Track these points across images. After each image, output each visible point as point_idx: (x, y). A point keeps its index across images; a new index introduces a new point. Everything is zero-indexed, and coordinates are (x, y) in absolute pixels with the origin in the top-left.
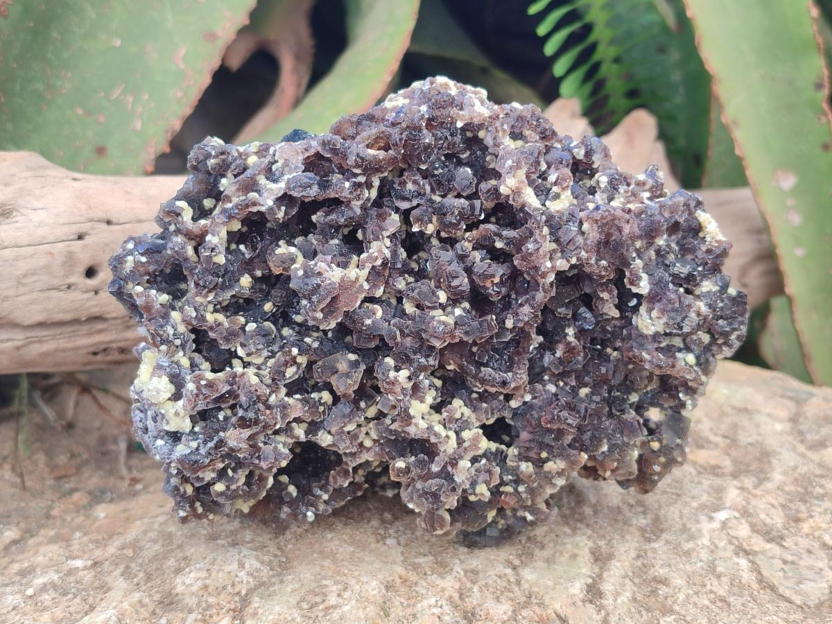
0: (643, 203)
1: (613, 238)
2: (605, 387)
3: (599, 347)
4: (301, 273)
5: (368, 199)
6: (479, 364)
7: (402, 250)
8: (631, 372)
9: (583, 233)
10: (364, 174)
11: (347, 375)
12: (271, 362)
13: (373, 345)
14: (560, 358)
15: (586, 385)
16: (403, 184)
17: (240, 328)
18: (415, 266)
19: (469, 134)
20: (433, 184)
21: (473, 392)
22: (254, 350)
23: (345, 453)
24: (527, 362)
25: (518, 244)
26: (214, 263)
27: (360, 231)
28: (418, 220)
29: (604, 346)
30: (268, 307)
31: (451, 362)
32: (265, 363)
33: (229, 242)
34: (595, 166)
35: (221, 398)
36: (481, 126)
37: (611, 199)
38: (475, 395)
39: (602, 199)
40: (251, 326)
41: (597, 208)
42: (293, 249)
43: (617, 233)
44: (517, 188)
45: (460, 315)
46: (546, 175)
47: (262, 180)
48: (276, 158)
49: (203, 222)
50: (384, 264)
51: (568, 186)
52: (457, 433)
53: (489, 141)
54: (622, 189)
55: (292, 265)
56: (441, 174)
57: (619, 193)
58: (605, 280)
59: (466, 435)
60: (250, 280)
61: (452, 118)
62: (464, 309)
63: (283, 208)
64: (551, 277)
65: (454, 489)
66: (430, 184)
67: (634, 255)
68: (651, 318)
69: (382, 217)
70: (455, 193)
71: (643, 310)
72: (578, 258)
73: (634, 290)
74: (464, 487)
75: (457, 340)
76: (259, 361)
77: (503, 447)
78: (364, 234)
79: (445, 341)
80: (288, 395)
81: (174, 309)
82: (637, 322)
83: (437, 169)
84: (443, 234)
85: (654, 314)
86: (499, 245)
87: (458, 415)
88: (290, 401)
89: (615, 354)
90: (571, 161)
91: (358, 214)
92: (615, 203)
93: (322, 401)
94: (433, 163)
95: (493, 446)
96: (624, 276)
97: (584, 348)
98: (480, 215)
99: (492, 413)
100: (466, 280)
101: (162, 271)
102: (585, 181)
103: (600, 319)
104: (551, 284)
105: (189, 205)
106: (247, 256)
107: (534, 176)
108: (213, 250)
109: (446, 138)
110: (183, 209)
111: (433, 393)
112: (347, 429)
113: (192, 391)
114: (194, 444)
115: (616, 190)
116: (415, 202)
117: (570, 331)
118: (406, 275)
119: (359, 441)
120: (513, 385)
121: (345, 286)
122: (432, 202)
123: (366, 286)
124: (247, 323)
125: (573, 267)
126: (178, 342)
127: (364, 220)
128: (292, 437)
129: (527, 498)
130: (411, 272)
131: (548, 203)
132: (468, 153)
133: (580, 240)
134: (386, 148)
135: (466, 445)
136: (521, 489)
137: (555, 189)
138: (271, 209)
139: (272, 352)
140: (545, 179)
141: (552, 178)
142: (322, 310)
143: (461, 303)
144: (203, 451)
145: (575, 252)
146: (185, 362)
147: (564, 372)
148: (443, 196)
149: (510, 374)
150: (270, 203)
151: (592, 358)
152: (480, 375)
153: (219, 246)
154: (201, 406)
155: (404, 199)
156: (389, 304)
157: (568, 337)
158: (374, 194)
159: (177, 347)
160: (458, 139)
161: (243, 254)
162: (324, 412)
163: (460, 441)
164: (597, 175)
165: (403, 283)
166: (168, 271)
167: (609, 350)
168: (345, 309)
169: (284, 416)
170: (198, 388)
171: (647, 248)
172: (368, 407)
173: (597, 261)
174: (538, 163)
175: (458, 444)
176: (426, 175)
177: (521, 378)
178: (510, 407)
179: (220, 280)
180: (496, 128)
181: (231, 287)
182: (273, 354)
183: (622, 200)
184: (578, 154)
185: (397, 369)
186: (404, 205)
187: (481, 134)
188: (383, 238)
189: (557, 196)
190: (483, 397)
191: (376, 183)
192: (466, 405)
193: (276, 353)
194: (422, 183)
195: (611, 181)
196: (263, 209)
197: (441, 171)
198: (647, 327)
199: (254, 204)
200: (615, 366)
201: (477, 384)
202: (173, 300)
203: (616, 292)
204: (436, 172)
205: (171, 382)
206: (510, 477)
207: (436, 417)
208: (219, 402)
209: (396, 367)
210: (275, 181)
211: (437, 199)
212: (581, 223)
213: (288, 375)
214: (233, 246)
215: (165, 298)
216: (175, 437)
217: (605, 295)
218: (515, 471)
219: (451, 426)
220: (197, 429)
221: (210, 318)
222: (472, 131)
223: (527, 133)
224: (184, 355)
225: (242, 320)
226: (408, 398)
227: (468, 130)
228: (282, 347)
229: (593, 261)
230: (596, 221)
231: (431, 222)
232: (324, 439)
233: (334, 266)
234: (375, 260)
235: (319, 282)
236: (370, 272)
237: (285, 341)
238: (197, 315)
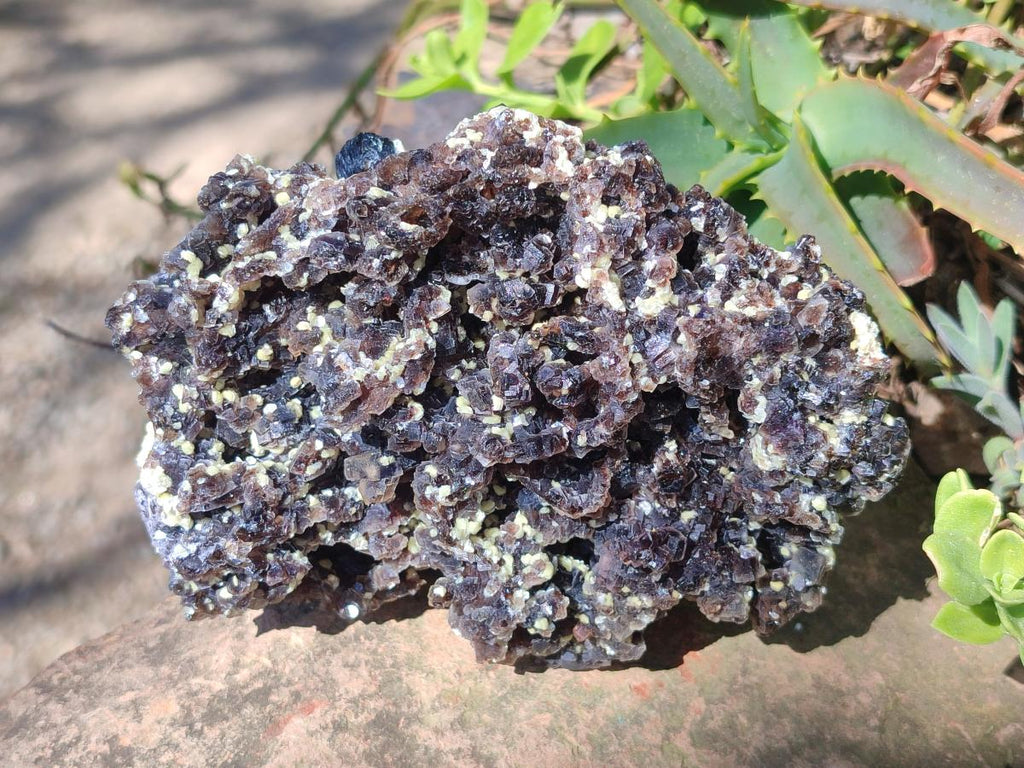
0: (771, 305)
1: (720, 353)
2: (714, 514)
3: (713, 462)
4: (320, 360)
5: (407, 276)
7: (460, 329)
9: (678, 345)
10: (400, 250)
11: (377, 484)
12: (293, 452)
13: (411, 450)
15: (689, 509)
16: (458, 254)
17: (257, 410)
20: (497, 257)
21: (543, 506)
22: (268, 439)
23: (384, 559)
24: (608, 483)
26: (221, 336)
27: (400, 309)
28: (474, 302)
29: (719, 465)
30: (295, 382)
31: (511, 474)
32: (285, 453)
33: (249, 301)
34: (721, 240)
35: (226, 498)
36: (563, 187)
37: (727, 298)
38: (543, 511)
39: (714, 298)
40: (270, 409)
41: (700, 315)
42: (321, 321)
43: (725, 348)
44: (595, 282)
45: (520, 426)
46: (643, 258)
47: (285, 234)
48: (303, 206)
49: (213, 278)
50: (427, 356)
51: (666, 281)
52: (516, 557)
54: (745, 283)
55: (315, 346)
56: (505, 247)
57: (740, 289)
58: (707, 403)
59: (526, 559)
60: (271, 351)
61: (521, 178)
62: (528, 417)
63: (306, 275)
64: (634, 397)
65: (505, 624)
66: (492, 257)
67: (751, 372)
68: (767, 453)
69: (427, 297)
70: (524, 272)
71: (758, 439)
72: (668, 377)
73: (748, 416)
74: (519, 621)
75: (509, 461)
76: (276, 451)
77: (582, 566)
79: (494, 460)
80: (313, 492)
81: (178, 381)
83: (500, 241)
85: (771, 448)
86: (572, 346)
87: (519, 535)
88: (313, 501)
89: (730, 476)
91: (393, 295)
92: (731, 306)
93: (356, 500)
94: (494, 234)
96: (738, 396)
98: (554, 303)
99: (564, 535)
100: (527, 387)
101: (164, 335)
102: (707, 256)
104: (635, 403)
105: (197, 255)
106: (271, 320)
107: (625, 262)
108: (219, 321)
109: (512, 204)
110: (188, 262)
111: (490, 504)
112: (386, 533)
113: (186, 492)
114: (193, 548)
115: (736, 285)
116: (473, 278)
117: (671, 446)
118: (464, 362)
119: (402, 547)
120: (585, 511)
121: (369, 386)
122: (495, 279)
123: (401, 384)
124: (265, 403)
125: (662, 386)
126: (178, 425)
128: (317, 540)
129: (605, 632)
130: (474, 355)
131: (638, 300)
133: (674, 354)
135: (526, 571)
136: (599, 621)
137: (649, 283)
138: (289, 277)
139: (294, 441)
141: (649, 265)
142: (342, 413)
143: (523, 409)
144: (202, 557)
145: (665, 370)
146: (188, 448)
148: (512, 272)
149: (584, 496)
150: (289, 267)
151: (701, 478)
153: (229, 314)
154: (199, 507)
155: (459, 273)
156: (441, 394)
157: (666, 453)
158: (419, 265)
159: (177, 431)
160: (529, 204)
161: (265, 318)
162: (356, 515)
163: (518, 567)
165: (458, 372)
166: (171, 334)
167: (723, 470)
168: (371, 412)
169: (301, 522)
170: (194, 489)
171: (769, 365)
173: (696, 381)
174: (632, 244)
175: (515, 569)
176: (489, 244)
177: (597, 504)
178: (589, 527)
179: (230, 354)
180: (583, 191)
181: (245, 361)
182: (296, 444)
183: (743, 298)
184: (697, 225)
185: (440, 481)
186: (459, 281)
187: (564, 196)
188: (428, 323)
189: (652, 292)
190: (553, 514)
192: (529, 523)
193: (299, 443)
194: (482, 255)
195: (730, 274)
196: (281, 274)
197: (505, 244)
198: (762, 461)
199: (270, 267)
200: (727, 493)
202: (178, 369)
203: (726, 416)
204: (499, 245)
205: (167, 473)
206: (586, 607)
208: (223, 503)
209: (438, 479)
210: (299, 237)
211: (502, 275)
212: (677, 333)
213: (308, 472)
214: (255, 305)
215: (167, 367)
216: (174, 532)
218: (591, 601)
219: (509, 547)
220: (198, 527)
221: (216, 398)
222: (551, 192)
223: (626, 197)
224: (187, 440)
225: (259, 399)
226: (450, 517)
227: (546, 191)
228: (307, 436)
229: (689, 382)
230: (695, 335)
231: (489, 307)
232: (358, 542)
233: (362, 355)
234: (412, 353)
235: (337, 381)
236: (406, 367)
237: (313, 426)
238: (199, 398)
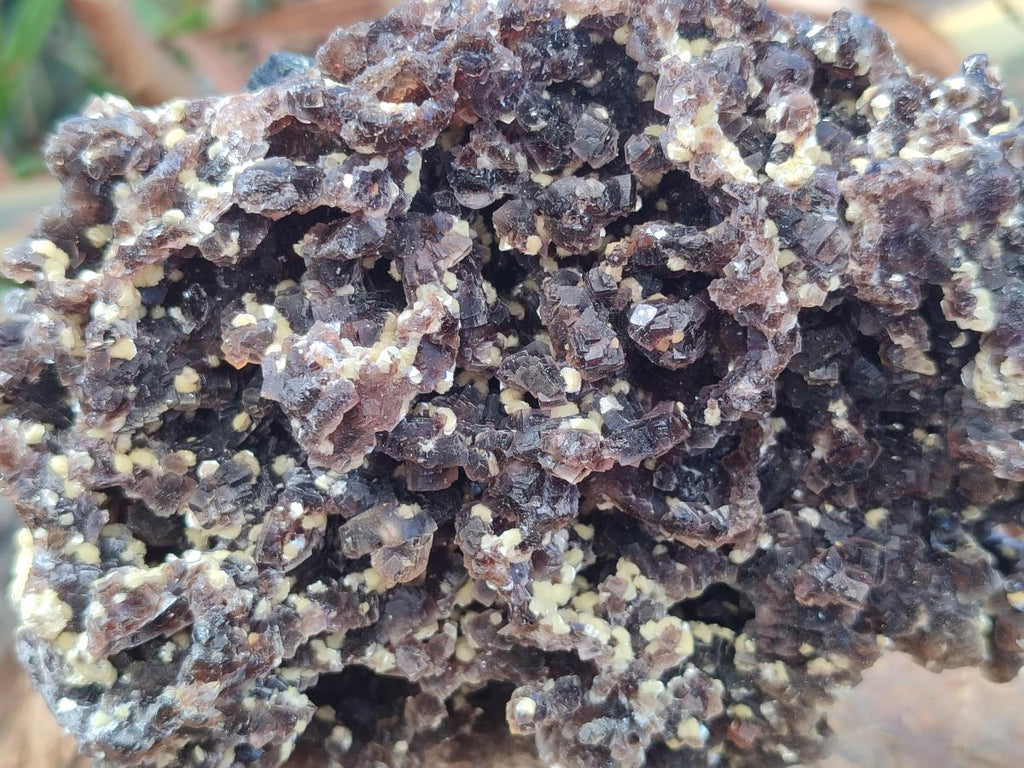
0: (967, 144)
1: (913, 227)
2: (915, 503)
3: (897, 426)
4: (281, 365)
5: (400, 201)
6: (660, 496)
7: (487, 286)
8: (965, 474)
9: (849, 224)
10: (383, 155)
11: (402, 550)
12: (256, 531)
13: (446, 483)
14: (821, 462)
15: (876, 505)
16: (470, 158)
17: (188, 474)
18: (517, 310)
19: (595, 38)
20: (530, 151)
21: (656, 543)
22: (214, 516)
23: (424, 680)
24: (756, 482)
25: (715, 259)
26: (114, 360)
27: (393, 264)
28: (507, 229)
29: (909, 427)
30: (240, 422)
31: (605, 496)
32: (244, 535)
33: (148, 306)
34: (862, 72)
35: (162, 621)
36: (617, 20)
37: (901, 143)
38: (660, 550)
39: (883, 146)
40: (209, 468)
41: (875, 169)
42: (269, 311)
43: (919, 216)
44: (702, 146)
45: (611, 412)
46: (761, 107)
47: (190, 182)
48: (213, 133)
49: (88, 276)
50: (448, 327)
51: (808, 130)
52: (633, 627)
53: (637, 50)
54: (921, 118)
55: (267, 346)
56: (543, 129)
57: (916, 128)
58: (901, 313)
59: (649, 630)
60: (196, 377)
61: (553, 12)
62: (619, 396)
63: (235, 235)
64: (791, 322)
65: (635, 738)
66: (525, 151)
67: (958, 253)
68: (1001, 378)
69: (433, 233)
70: (579, 165)
71: (983, 359)
72: (842, 277)
73: (963, 324)
74: (654, 730)
75: (609, 466)
76: (229, 534)
77: (726, 633)
78: (402, 270)
79: (584, 470)
80: (298, 589)
81: (56, 451)
82: (971, 382)
83: (534, 121)
84: (562, 252)
85: (1008, 368)
86: (675, 264)
87: (630, 594)
88: (301, 603)
89: (932, 439)
90: (811, 72)
91: (382, 234)
92: (910, 153)
93: (367, 591)
94: (524, 109)
95: (707, 632)
96: (941, 296)
97: (868, 434)
98: (634, 205)
99: (698, 582)
100: (616, 343)
101: (24, 381)
102: (842, 104)
103: (896, 382)
104: (792, 334)
105: (59, 244)
106: (187, 329)
107: (736, 114)
108: (107, 334)
109: (546, 55)
110: (44, 257)
111: (578, 554)
112: (420, 636)
113: (99, 621)
114: (123, 710)
115: (911, 121)
116: (499, 192)
117: (839, 408)
118: (500, 336)
119: (448, 653)
120: (732, 532)
121: (369, 386)
122: (533, 188)
123: (415, 377)
124: (199, 461)
125: (832, 295)
126: (67, 519)
127: (397, 244)
128: (314, 665)
129: (780, 725)
130: (509, 326)
131: (770, 168)
132: (599, 75)
133: (844, 239)
134: (418, 97)
135: (651, 649)
136: (767, 709)
137: (783, 137)
138: (210, 241)
139: (255, 512)
140: (762, 113)
141: (775, 112)
142: (331, 437)
143: (611, 385)
144: (141, 725)
145: (836, 266)
146: (89, 554)
147: (833, 487)
148: (557, 173)
149: (725, 509)
150: (206, 228)
151: (888, 452)
152: (664, 517)
153: (121, 324)
154: (122, 642)
155: (476, 188)
156: (473, 396)
157: (834, 421)
158: (412, 185)
159: (67, 528)
160: (571, 53)
161: (178, 327)
162: (370, 613)
163: (639, 644)
164: (867, 93)
165: (495, 352)
166: (34, 378)
167: (918, 434)
168: (376, 429)
169: (289, 638)
170: (111, 613)
171: (983, 238)
172: (457, 589)
173: (884, 277)
174: (743, 85)
175: (635, 649)
176: (512, 134)
177: (748, 516)
178: (731, 563)
179: (132, 388)
180: (649, 21)
181: (157, 397)
182: (258, 518)
183: (923, 141)
184: (825, 51)
185: (499, 527)
186: (477, 201)
187: (620, 35)
188: (440, 275)
189: (789, 151)
190: (676, 552)
191: (414, 161)
192: (644, 572)
193: (263, 514)
194: (507, 152)
195: (898, 104)
196: (195, 241)
197: (543, 123)
198: (993, 395)
199: (176, 233)
200: (934, 465)
201: (662, 530)
202: (54, 433)
203: (925, 329)
204: (534, 128)
205: (62, 598)
206: (744, 691)
207: (588, 601)
208: (159, 629)
209: (496, 520)
210: (213, 180)
211: (543, 180)
212: (843, 204)
213: (286, 557)
214: (158, 313)
215: (36, 431)
216: (89, 694)
217: (905, 341)
218: (752, 679)
219: (618, 616)
220: (126, 678)
221: (123, 465)
222: (600, 33)
223: (714, 21)
224: (85, 540)
225: (189, 457)
226: (525, 581)
227: (591, 30)
228: (273, 501)
229: (874, 280)
230: (875, 199)
231: (533, 231)
232: (380, 660)
233: (346, 343)
234: (427, 322)
235: (316, 385)
236: (419, 348)
237: (280, 486)
238: (95, 465)
